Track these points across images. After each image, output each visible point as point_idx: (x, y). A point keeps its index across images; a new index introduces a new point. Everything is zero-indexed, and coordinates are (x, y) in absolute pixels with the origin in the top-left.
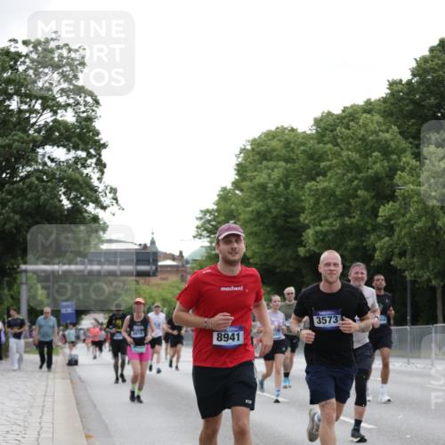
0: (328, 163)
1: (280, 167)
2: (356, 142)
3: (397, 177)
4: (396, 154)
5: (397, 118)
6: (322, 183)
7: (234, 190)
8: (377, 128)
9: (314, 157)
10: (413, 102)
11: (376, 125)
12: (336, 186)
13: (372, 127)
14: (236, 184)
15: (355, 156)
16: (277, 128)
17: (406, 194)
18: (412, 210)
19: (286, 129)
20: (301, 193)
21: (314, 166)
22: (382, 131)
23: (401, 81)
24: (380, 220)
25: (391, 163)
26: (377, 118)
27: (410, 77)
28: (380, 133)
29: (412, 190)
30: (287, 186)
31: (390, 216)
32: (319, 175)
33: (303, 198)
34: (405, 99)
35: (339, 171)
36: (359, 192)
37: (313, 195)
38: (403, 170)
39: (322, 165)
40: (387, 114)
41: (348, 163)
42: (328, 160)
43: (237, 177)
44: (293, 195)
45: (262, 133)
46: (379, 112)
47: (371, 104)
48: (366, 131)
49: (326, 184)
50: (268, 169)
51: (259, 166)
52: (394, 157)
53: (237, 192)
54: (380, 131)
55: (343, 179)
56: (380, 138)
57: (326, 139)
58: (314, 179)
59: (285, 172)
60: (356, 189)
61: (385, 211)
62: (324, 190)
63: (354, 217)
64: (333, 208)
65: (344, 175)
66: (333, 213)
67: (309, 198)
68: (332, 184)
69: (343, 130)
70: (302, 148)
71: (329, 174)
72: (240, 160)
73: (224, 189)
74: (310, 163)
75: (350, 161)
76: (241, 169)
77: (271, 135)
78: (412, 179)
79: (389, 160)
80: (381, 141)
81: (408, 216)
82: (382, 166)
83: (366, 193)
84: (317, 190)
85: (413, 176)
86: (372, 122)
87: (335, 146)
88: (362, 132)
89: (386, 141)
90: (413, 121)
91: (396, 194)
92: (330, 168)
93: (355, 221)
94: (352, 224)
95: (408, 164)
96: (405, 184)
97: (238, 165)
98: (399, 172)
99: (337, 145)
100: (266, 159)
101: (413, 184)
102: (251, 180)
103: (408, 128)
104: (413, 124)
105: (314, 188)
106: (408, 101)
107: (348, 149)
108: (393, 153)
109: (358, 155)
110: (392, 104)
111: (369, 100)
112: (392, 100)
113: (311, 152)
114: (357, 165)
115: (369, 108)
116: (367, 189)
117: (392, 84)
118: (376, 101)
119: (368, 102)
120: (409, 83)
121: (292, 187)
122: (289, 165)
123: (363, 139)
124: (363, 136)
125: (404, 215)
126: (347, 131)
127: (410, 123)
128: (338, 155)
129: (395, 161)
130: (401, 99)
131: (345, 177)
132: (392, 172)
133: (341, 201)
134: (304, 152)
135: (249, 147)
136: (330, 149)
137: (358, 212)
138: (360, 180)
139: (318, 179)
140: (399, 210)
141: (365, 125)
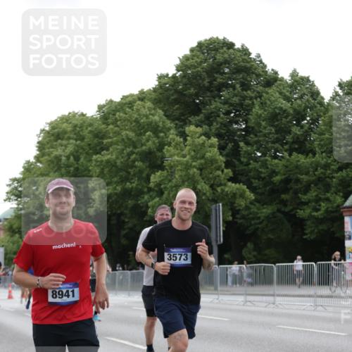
0: (110, 140)
1: (72, 143)
2: (131, 124)
3: (165, 151)
4: (164, 132)
5: (165, 104)
6: (106, 156)
7: (36, 163)
8: (148, 112)
9: (99, 135)
10: (177, 91)
11: (147, 110)
12: (117, 158)
13: (144, 111)
14: (37, 158)
15: (131, 134)
16: (69, 114)
17: (172, 164)
18: (177, 176)
19: (77, 114)
20: (89, 164)
21: (99, 143)
22: (153, 115)
23: (168, 75)
24: (152, 185)
25: (160, 140)
26: (149, 104)
27: (175, 72)
28: (151, 116)
29: (177, 161)
30: (77, 159)
31: (160, 181)
32: (103, 150)
33: (91, 168)
34: (171, 90)
35: (119, 147)
36: (136, 163)
37: (98, 166)
38: (169, 144)
39: (105, 141)
40: (157, 102)
41: (126, 140)
42: (110, 138)
43: (38, 153)
44: (83, 166)
45: (59, 117)
46: (150, 100)
47: (144, 93)
48: (139, 115)
49: (109, 156)
50: (62, 146)
51: (55, 143)
52: (162, 134)
53: (38, 164)
54: (150, 114)
55: (123, 153)
56: (150, 120)
57: (110, 121)
58: (99, 153)
59: (76, 148)
60: (134, 161)
61: (155, 178)
62: (108, 161)
63: (134, 183)
64: (116, 176)
65: (123, 150)
66: (115, 179)
67: (96, 168)
68: (114, 157)
69: (121, 114)
70: (89, 129)
71: (111, 149)
72: (40, 139)
73: (28, 162)
74: (96, 141)
75: (128, 139)
76: (41, 146)
77: (64, 119)
78: (177, 152)
79: (158, 137)
80: (152, 122)
81: (174, 181)
82: (154, 143)
83: (141, 164)
84: (102, 161)
85: (177, 149)
86: (144, 107)
87: (115, 127)
88: (136, 116)
89: (156, 123)
90: (177, 106)
91: (164, 164)
92: (111, 144)
93: (134, 185)
94: (132, 188)
95: (174, 140)
96: (171, 156)
97: (38, 143)
98: (166, 147)
99: (118, 126)
100: (60, 139)
101: (178, 156)
102: (49, 155)
103: (173, 112)
104: (177, 109)
105: (99, 159)
106: (173, 91)
107: (126, 130)
108: (161, 132)
109: (134, 134)
110: (161, 94)
111: (143, 90)
112: (160, 91)
113: (96, 132)
114: (133, 142)
115: (142, 96)
116: (142, 161)
117: (160, 77)
118: (147, 91)
119: (142, 92)
120: (174, 76)
121: (82, 160)
122: (78, 142)
123: (137, 121)
124: (137, 118)
125: (170, 181)
126: (124, 115)
127: (175, 108)
128: (117, 133)
129: (163, 138)
130: (167, 90)
131: (125, 151)
132: (161, 147)
133: (121, 170)
134: (91, 132)
135: (47, 129)
136: (112, 129)
137: (136, 179)
138: (137, 154)
139: (102, 153)
140: (167, 177)
141: (138, 110)
